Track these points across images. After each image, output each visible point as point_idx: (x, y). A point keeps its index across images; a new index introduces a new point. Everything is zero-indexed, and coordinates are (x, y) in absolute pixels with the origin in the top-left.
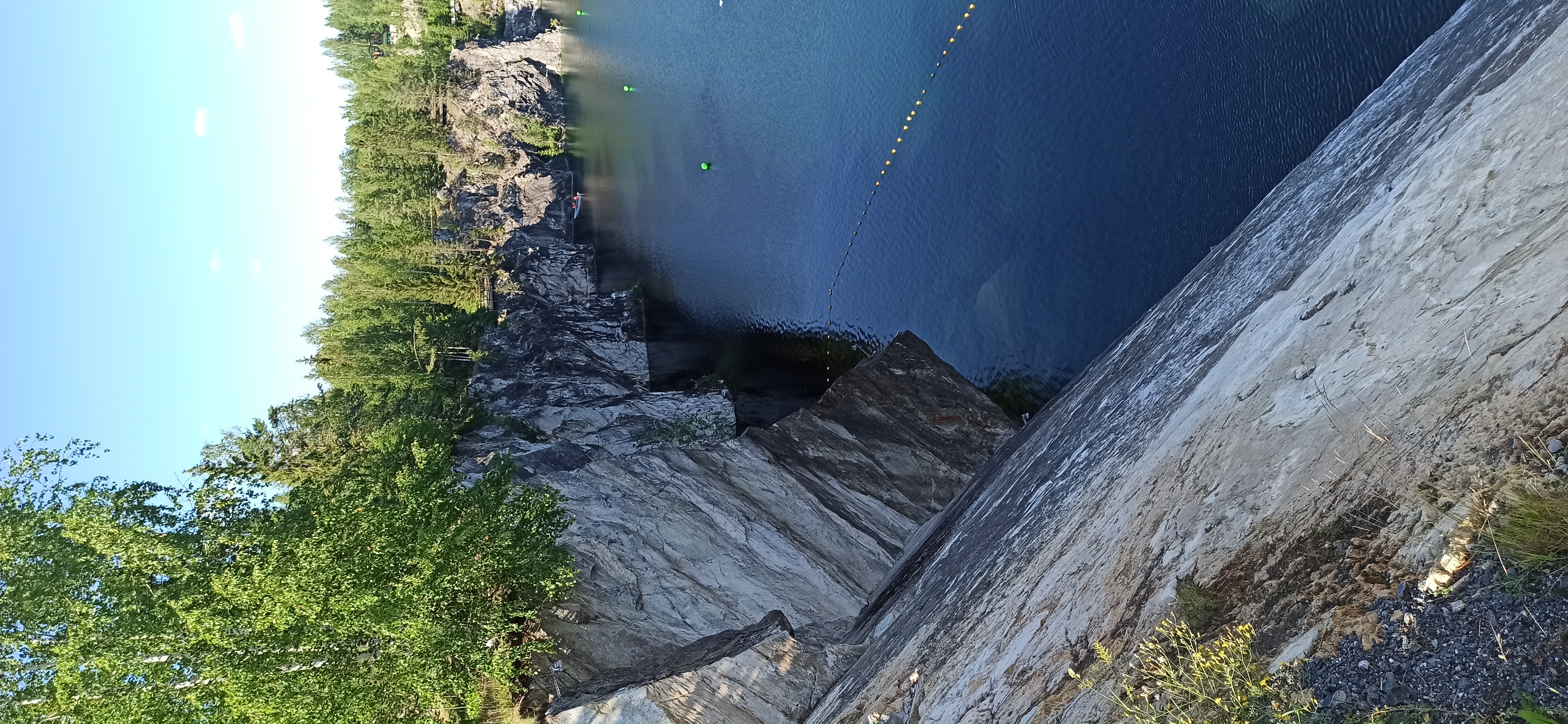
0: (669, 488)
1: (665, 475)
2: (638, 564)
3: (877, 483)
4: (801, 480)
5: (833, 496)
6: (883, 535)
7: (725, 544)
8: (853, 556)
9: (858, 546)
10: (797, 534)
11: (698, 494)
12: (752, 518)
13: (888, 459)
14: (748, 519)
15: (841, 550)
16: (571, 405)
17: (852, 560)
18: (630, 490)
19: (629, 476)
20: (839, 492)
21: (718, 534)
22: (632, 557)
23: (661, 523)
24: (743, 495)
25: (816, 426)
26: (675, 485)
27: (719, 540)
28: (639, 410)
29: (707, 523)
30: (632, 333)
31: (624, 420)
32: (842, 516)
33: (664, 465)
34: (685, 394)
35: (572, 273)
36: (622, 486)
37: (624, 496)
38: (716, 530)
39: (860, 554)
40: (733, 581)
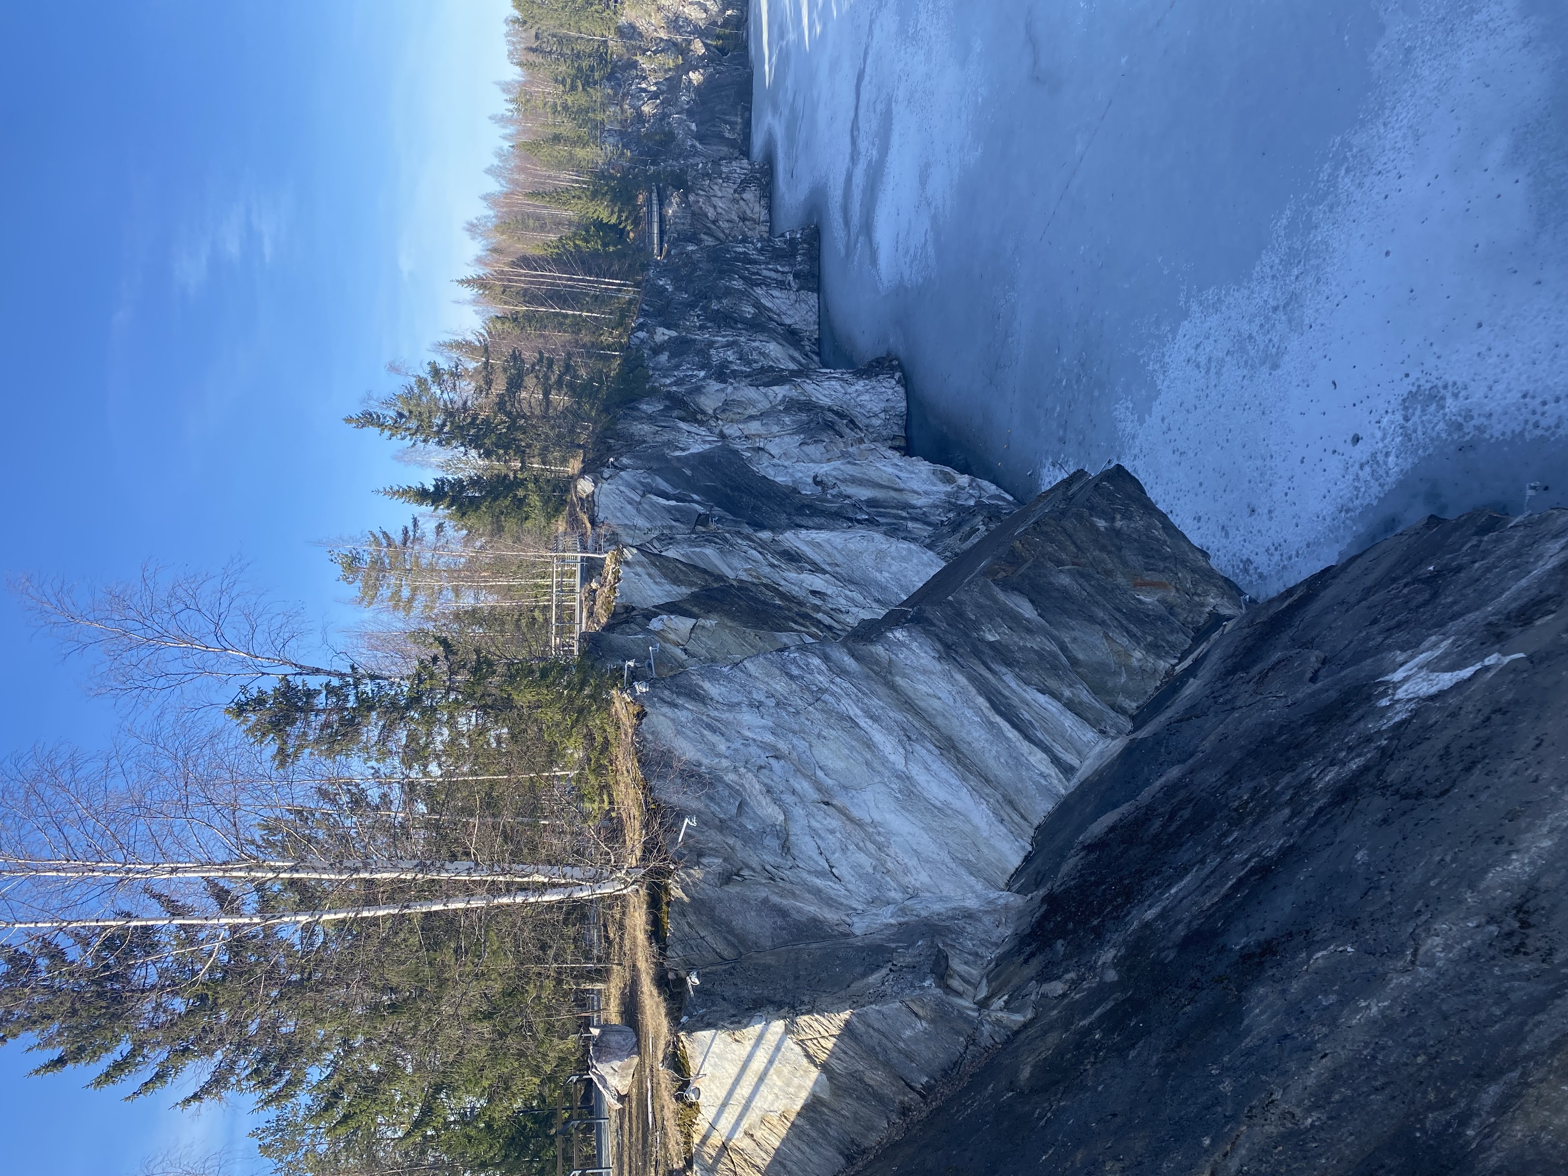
0: (826, 697)
1: (822, 680)
2: (788, 798)
3: (1059, 676)
4: (974, 679)
5: (1006, 698)
6: (1058, 750)
7: (881, 769)
8: (1022, 780)
9: (1029, 767)
10: (962, 753)
11: (857, 706)
12: (914, 737)
13: (1074, 640)
14: (909, 738)
15: (1009, 774)
17: (1020, 785)
18: (785, 698)
19: (785, 679)
20: (1014, 691)
21: (875, 756)
22: (781, 788)
23: (814, 742)
24: (906, 702)
25: (996, 601)
26: (833, 694)
27: (876, 765)
28: (804, 393)
29: (865, 743)
30: (803, 281)
31: (789, 406)
32: (1015, 726)
33: (823, 667)
35: (745, 196)
36: (775, 690)
37: (777, 704)
38: (873, 752)
39: (1030, 778)
40: (887, 816)
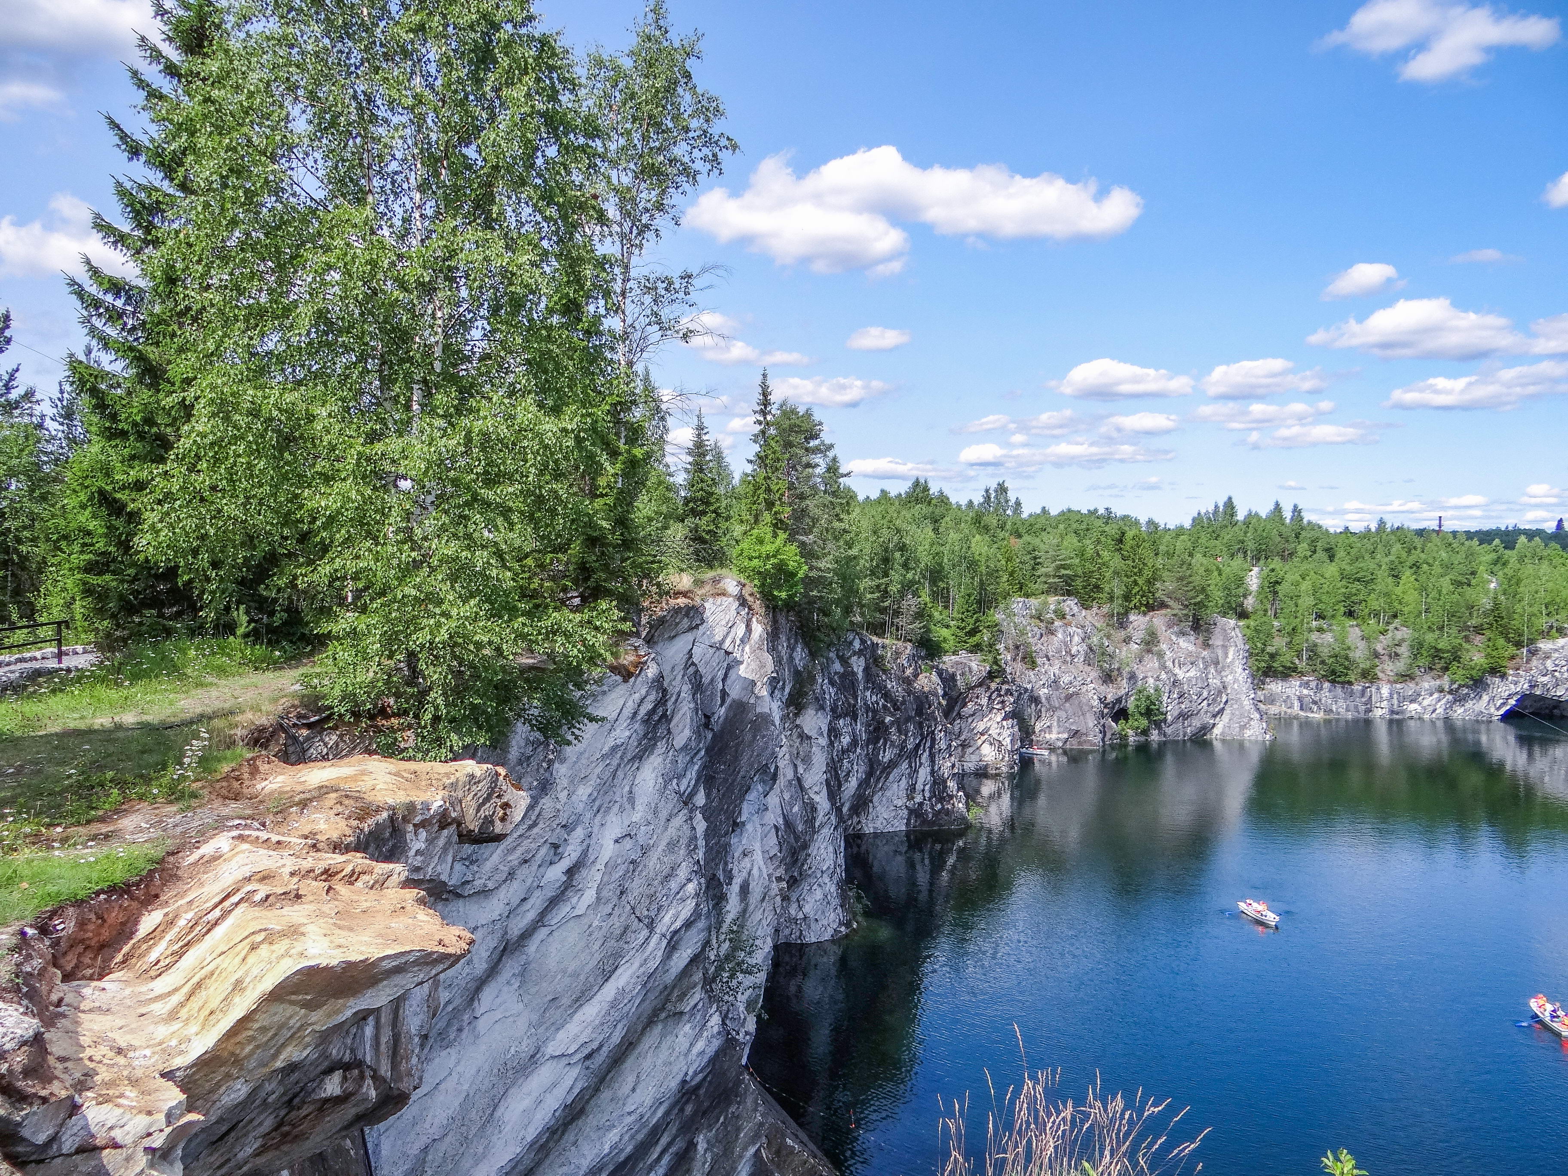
0: (643, 930)
1: (663, 924)
7: (548, 1022)
11: (630, 977)
12: (589, 1063)
14: (588, 1056)
16: (831, 743)
21: (565, 1010)
23: (585, 921)
24: (630, 1044)
26: (647, 939)
27: (553, 1013)
28: (822, 826)
29: (584, 992)
30: (915, 812)
31: (811, 808)
33: (679, 922)
34: (841, 880)
38: (570, 1006)
40: (484, 1039)
